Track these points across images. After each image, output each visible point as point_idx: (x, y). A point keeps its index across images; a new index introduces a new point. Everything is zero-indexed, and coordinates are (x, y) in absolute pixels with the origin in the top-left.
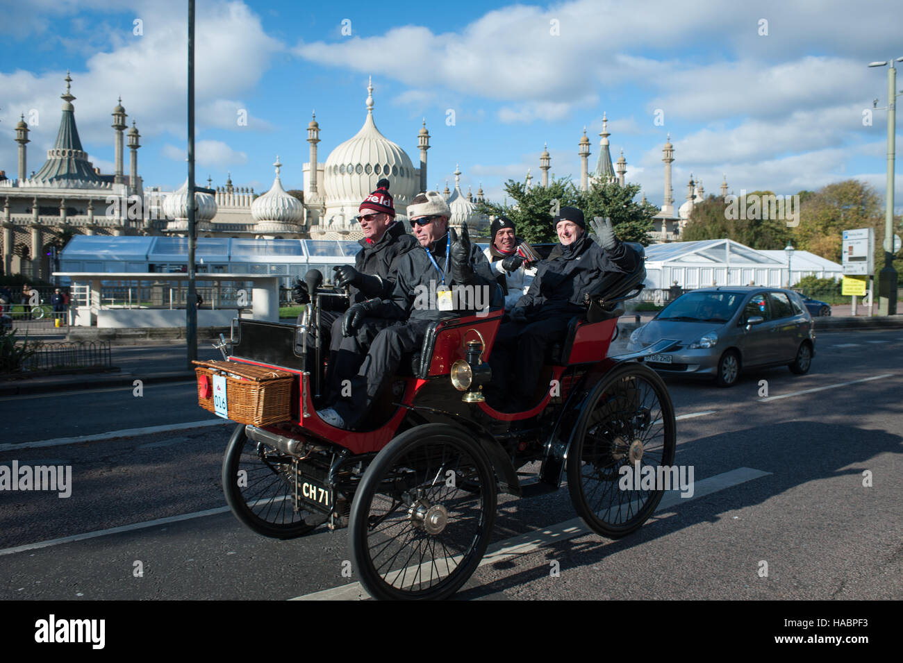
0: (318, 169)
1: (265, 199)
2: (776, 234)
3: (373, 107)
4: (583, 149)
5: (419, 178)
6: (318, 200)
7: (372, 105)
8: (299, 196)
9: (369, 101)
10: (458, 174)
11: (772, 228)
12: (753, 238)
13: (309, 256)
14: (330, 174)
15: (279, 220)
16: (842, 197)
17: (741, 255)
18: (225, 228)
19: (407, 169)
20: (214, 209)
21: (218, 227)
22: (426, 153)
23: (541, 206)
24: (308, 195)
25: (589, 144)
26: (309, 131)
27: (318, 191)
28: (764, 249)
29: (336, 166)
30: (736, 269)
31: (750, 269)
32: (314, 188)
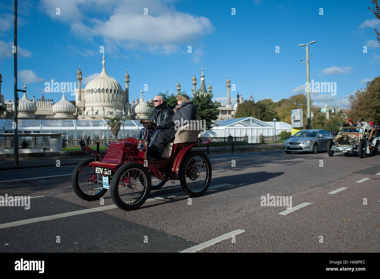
0: (82, 91)
1: (58, 104)
2: (272, 116)
3: (105, 65)
4: (194, 82)
5: (125, 95)
6: (82, 104)
8: (74, 103)
9: (103, 62)
10: (142, 93)
11: (270, 113)
12: (262, 117)
13: (77, 127)
14: (87, 93)
15: (65, 113)
16: (297, 100)
17: (257, 123)
18: (41, 116)
19: (120, 91)
20: (36, 109)
21: (38, 116)
22: (128, 84)
23: (173, 103)
24: (77, 102)
25: (196, 80)
26: (78, 75)
27: (82, 100)
28: (267, 121)
29: (89, 90)
30: (255, 129)
31: (260, 129)
32: (80, 99)
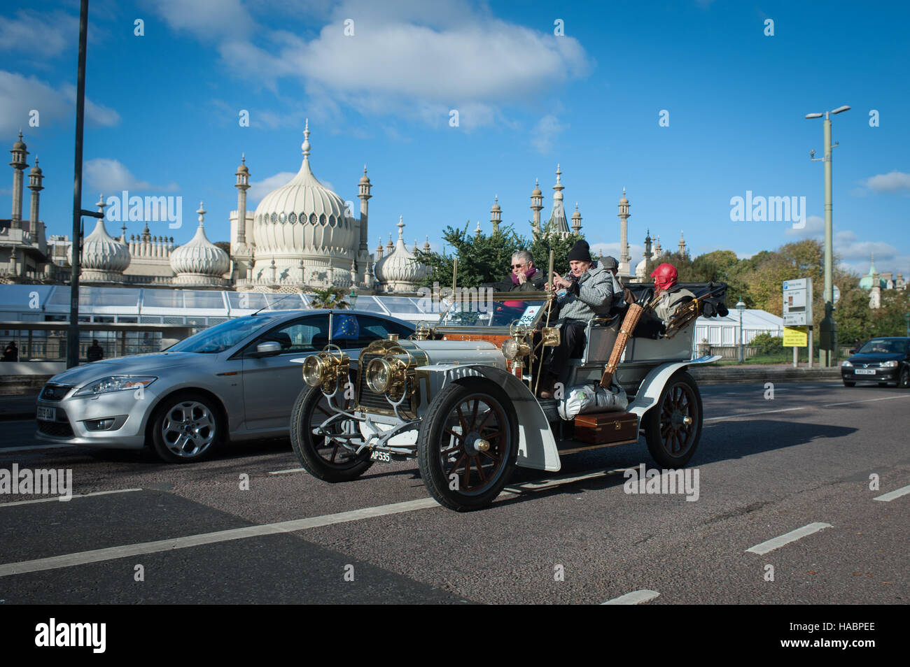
0: (247, 217)
1: (186, 249)
2: (733, 293)
3: (310, 152)
4: (535, 202)
5: (359, 229)
6: (247, 251)
7: (308, 150)
8: (226, 247)
9: (305, 145)
10: (402, 226)
13: (231, 309)
14: (261, 223)
15: (201, 272)
16: (800, 256)
18: (140, 280)
19: (346, 220)
20: (127, 260)
21: (131, 280)
22: (368, 203)
24: (235, 246)
25: (542, 198)
26: (238, 176)
27: (247, 241)
29: (267, 215)
32: (242, 238)
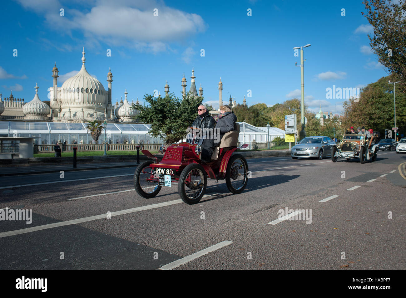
0: (57, 90)
1: (30, 104)
2: (265, 121)
3: (85, 61)
4: (183, 83)
5: (108, 95)
6: (58, 105)
7: (84, 61)
8: (48, 103)
9: (83, 59)
10: (126, 94)
11: (263, 118)
12: (256, 122)
13: (51, 130)
14: (64, 93)
15: (37, 114)
16: (292, 105)
17: (250, 129)
18: (9, 118)
19: (102, 91)
20: (3, 109)
21: (5, 118)
22: (111, 84)
23: (160, 106)
24: (52, 103)
25: (186, 81)
26: (53, 72)
27: (58, 100)
28: (260, 127)
29: (67, 89)
30: (248, 135)
31: (253, 135)
32: (56, 100)
